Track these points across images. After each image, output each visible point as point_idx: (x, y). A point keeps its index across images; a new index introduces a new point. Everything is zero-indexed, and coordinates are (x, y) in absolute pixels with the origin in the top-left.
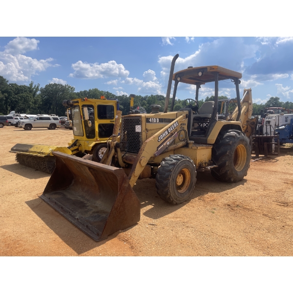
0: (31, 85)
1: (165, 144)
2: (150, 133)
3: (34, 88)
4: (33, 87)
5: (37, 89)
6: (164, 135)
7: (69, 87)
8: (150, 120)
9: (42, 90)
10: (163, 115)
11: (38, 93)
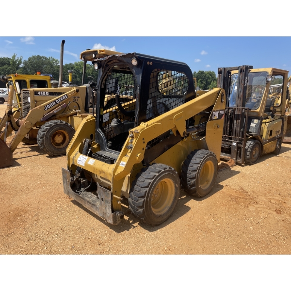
0: (14, 57)
1: (51, 112)
2: (38, 103)
3: (16, 61)
4: (16, 58)
5: (20, 62)
6: (51, 105)
7: (54, 60)
8: (39, 93)
9: (25, 63)
10: (53, 90)
11: (22, 65)
